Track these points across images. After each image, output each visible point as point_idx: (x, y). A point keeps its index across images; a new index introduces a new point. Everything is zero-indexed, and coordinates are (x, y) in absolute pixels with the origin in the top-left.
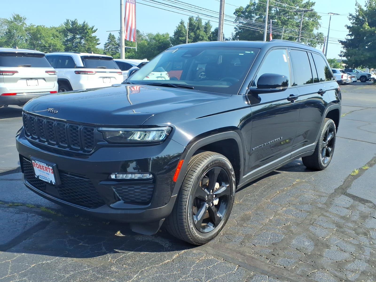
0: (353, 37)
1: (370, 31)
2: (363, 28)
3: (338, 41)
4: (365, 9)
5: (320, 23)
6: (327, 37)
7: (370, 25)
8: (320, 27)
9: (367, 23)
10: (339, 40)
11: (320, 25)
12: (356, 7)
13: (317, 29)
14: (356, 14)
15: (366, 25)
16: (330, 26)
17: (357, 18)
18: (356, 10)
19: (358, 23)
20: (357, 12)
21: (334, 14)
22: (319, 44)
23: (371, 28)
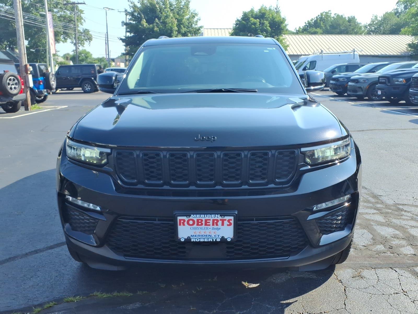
0: (132, 34)
1: (148, 28)
2: (141, 25)
3: (118, 39)
4: (139, 5)
5: (83, 18)
6: (106, 34)
7: (148, 22)
8: (84, 22)
9: (145, 20)
10: (119, 37)
11: (84, 20)
12: (129, 3)
13: (82, 24)
14: (130, 10)
15: (144, 21)
16: (107, 22)
17: (132, 14)
18: (130, 6)
19: (135, 19)
20: (131, 8)
21: (109, 9)
22: (87, 42)
23: (149, 25)
